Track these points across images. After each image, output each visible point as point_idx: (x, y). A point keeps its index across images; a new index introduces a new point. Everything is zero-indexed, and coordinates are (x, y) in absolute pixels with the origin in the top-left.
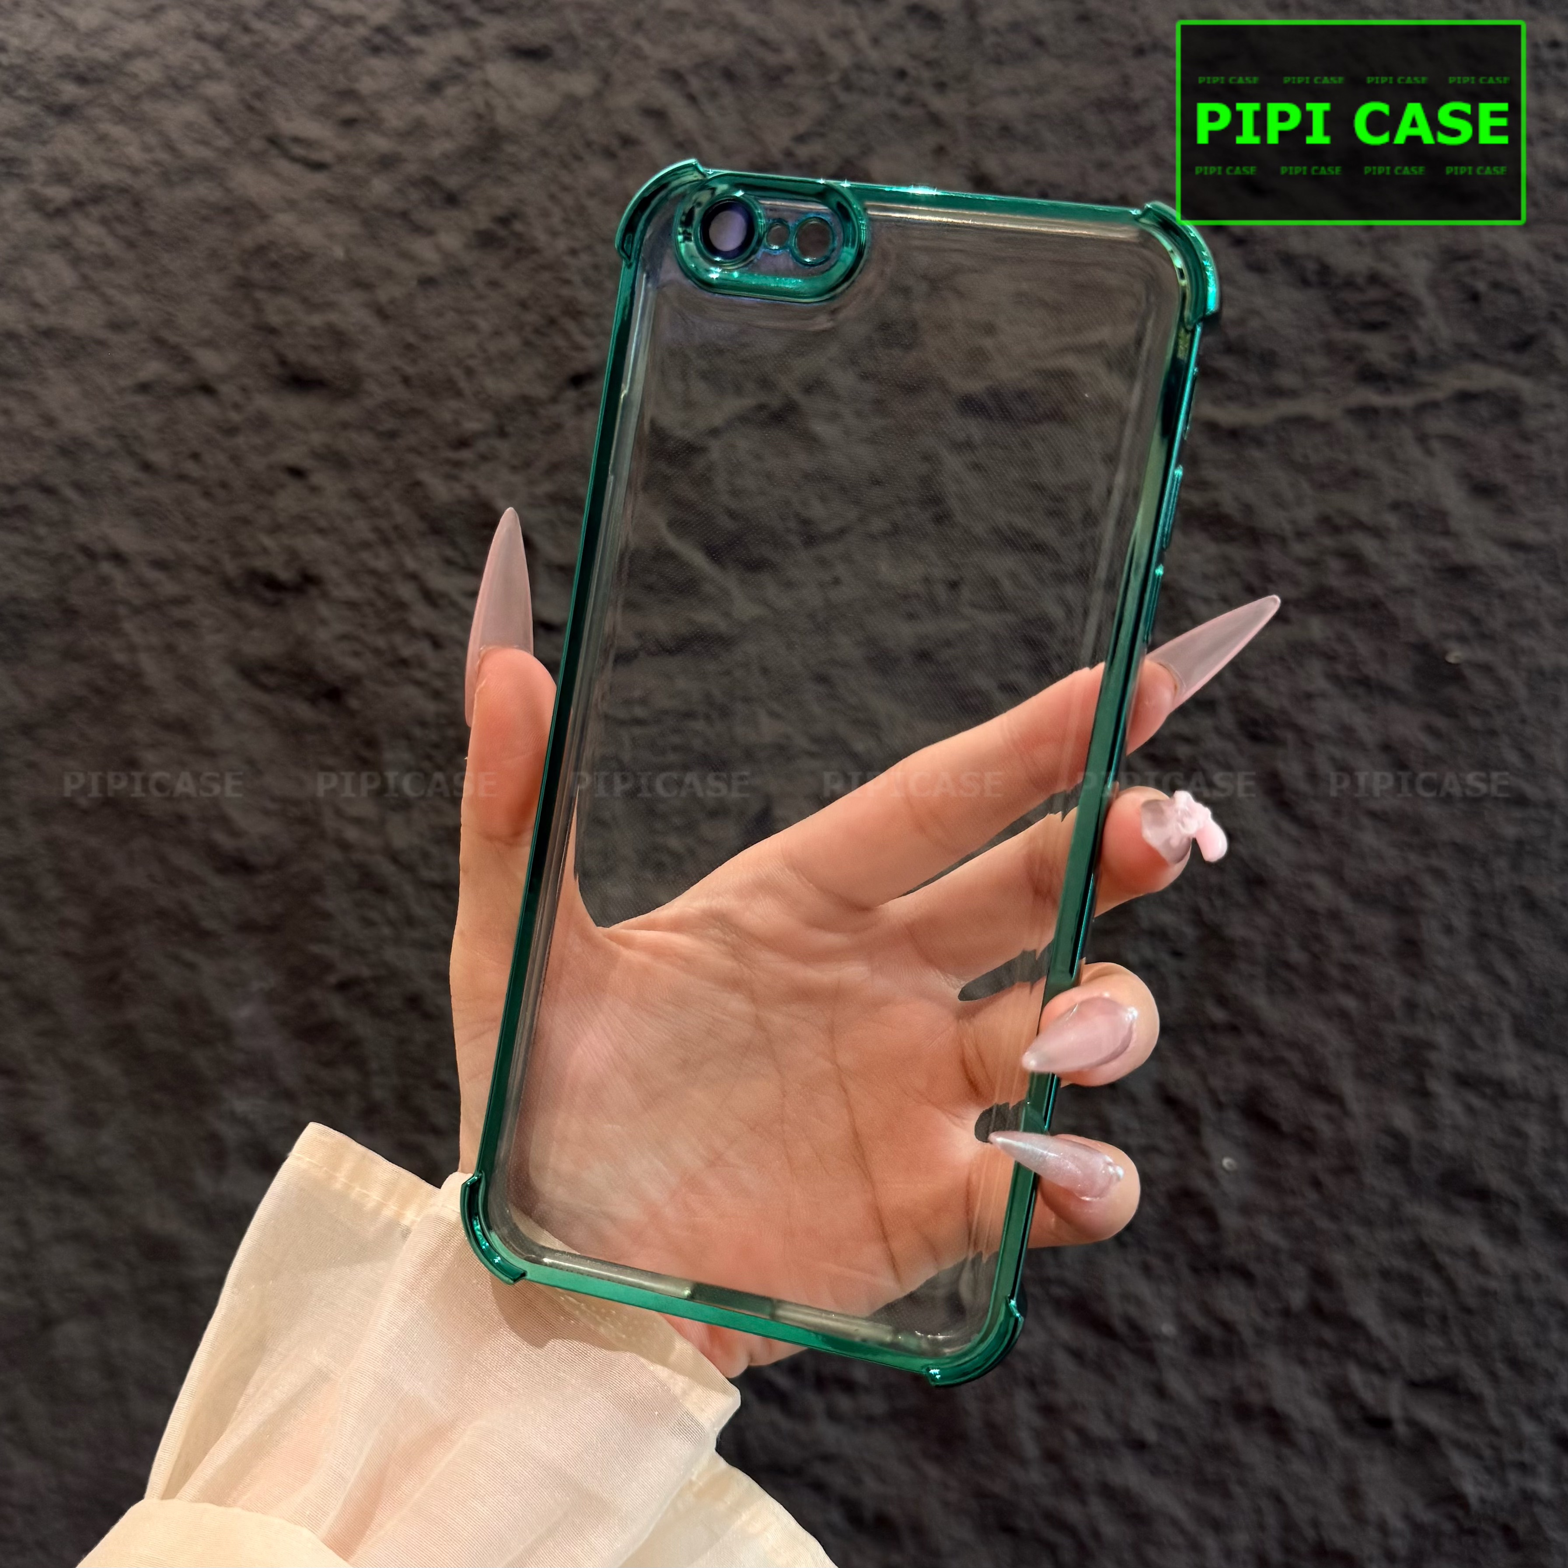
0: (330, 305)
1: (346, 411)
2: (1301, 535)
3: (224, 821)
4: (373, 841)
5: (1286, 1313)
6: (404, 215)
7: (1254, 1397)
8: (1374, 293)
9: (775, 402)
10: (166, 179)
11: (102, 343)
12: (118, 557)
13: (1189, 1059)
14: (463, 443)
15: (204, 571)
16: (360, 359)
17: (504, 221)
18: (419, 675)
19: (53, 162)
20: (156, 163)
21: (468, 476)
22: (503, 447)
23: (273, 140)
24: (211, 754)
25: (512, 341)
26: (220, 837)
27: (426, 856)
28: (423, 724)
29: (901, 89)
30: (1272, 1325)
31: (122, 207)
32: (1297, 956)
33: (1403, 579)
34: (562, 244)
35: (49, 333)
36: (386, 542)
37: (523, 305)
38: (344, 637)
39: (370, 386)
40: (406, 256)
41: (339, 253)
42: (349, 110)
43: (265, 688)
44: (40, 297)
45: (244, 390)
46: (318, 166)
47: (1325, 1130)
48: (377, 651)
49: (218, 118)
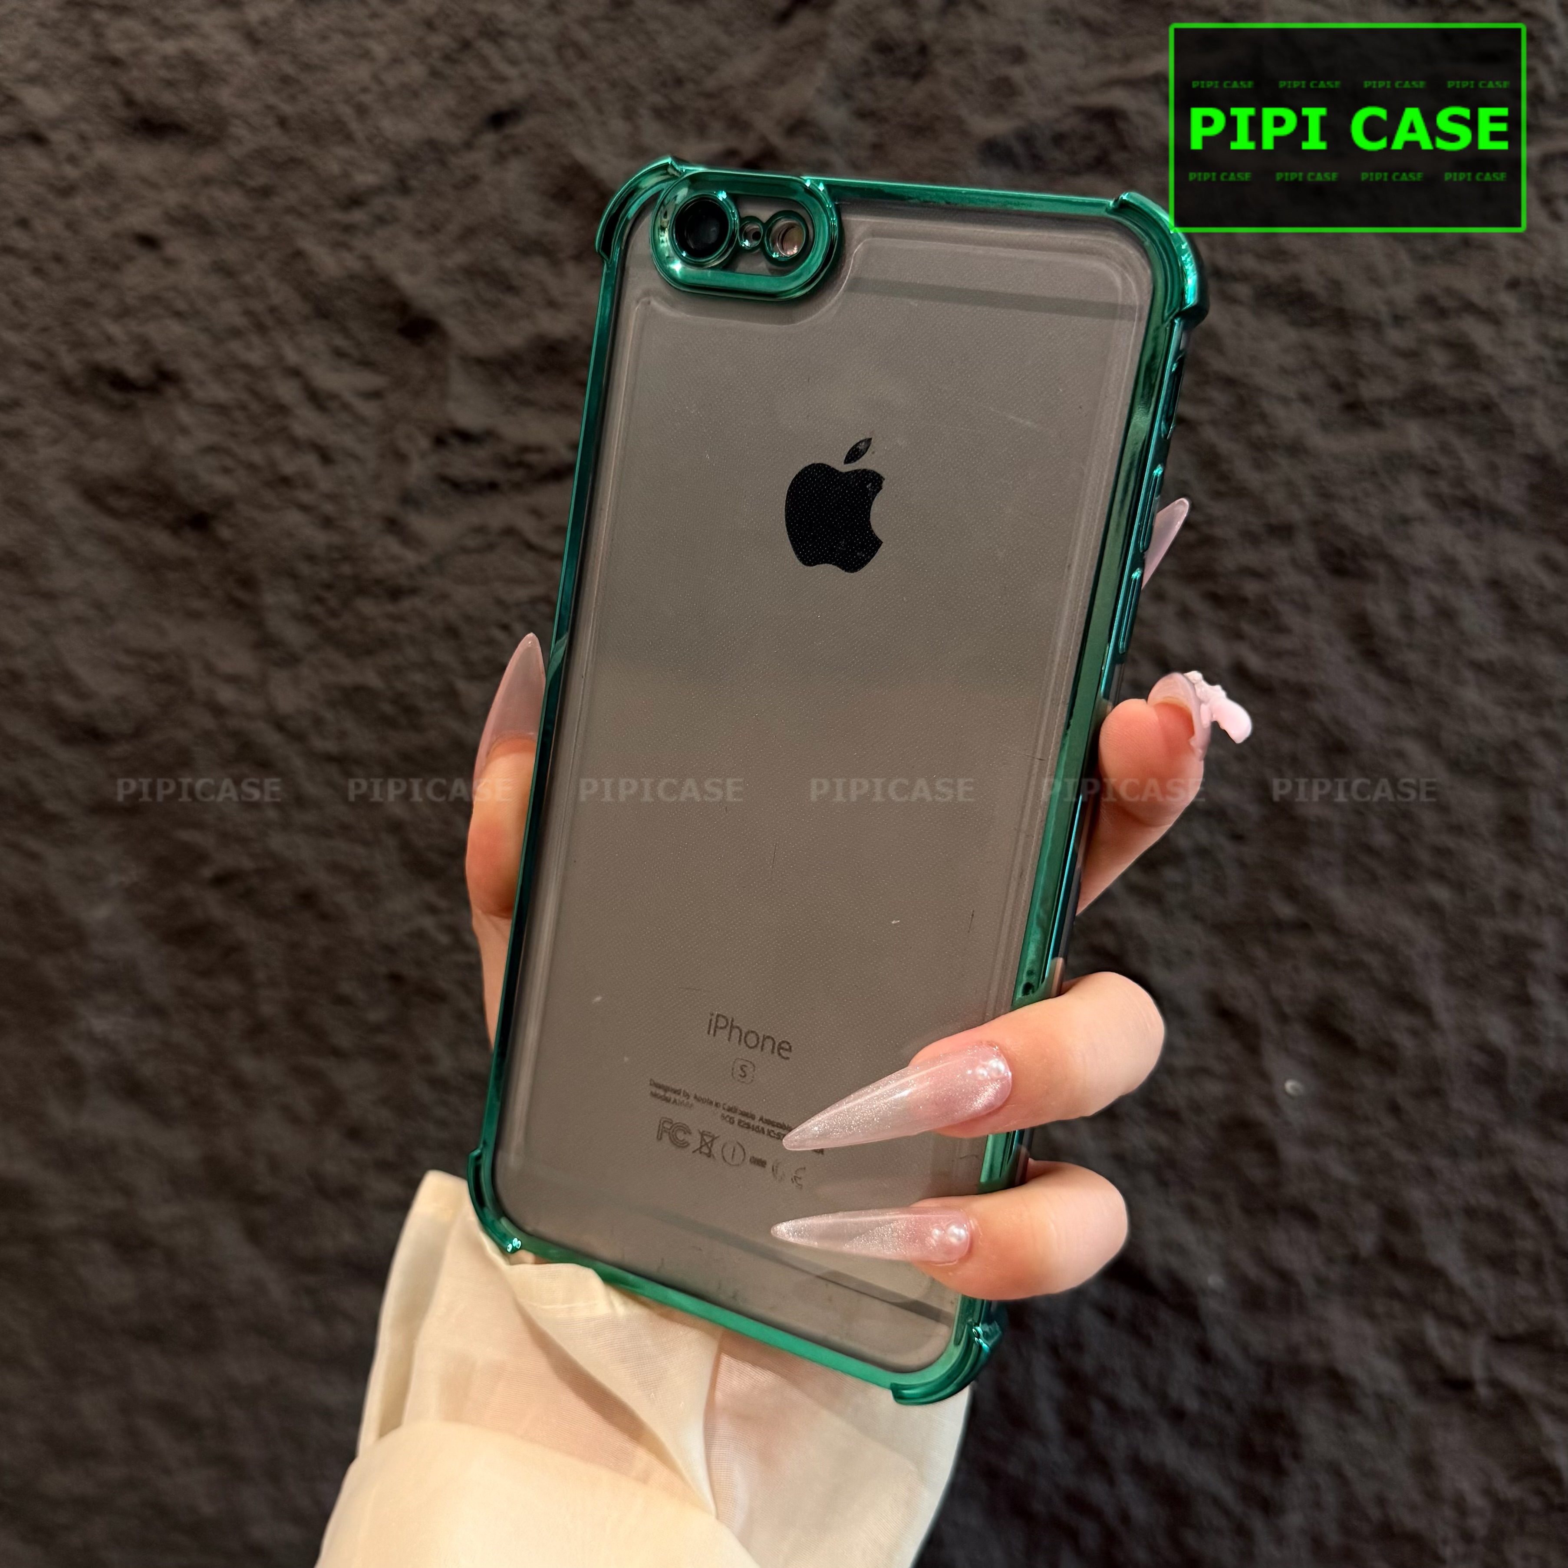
0: (188, 29)
1: (208, 162)
2: (1398, 320)
3: (68, 680)
4: (254, 704)
5: (1354, 1259)
7: (1313, 1357)
9: (749, 147)
13: (1249, 963)
14: (355, 201)
15: (36, 367)
16: (225, 96)
18: (305, 497)
21: (361, 243)
22: (405, 207)
24: (49, 597)
25: (416, 71)
26: (63, 699)
27: (318, 722)
28: (311, 558)
30: (1335, 1274)
32: (1382, 839)
33: (1521, 376)
36: (261, 328)
37: (429, 25)
38: (211, 449)
39: (238, 129)
43: (112, 512)
45: (83, 138)
47: (1408, 1046)
48: (251, 467)
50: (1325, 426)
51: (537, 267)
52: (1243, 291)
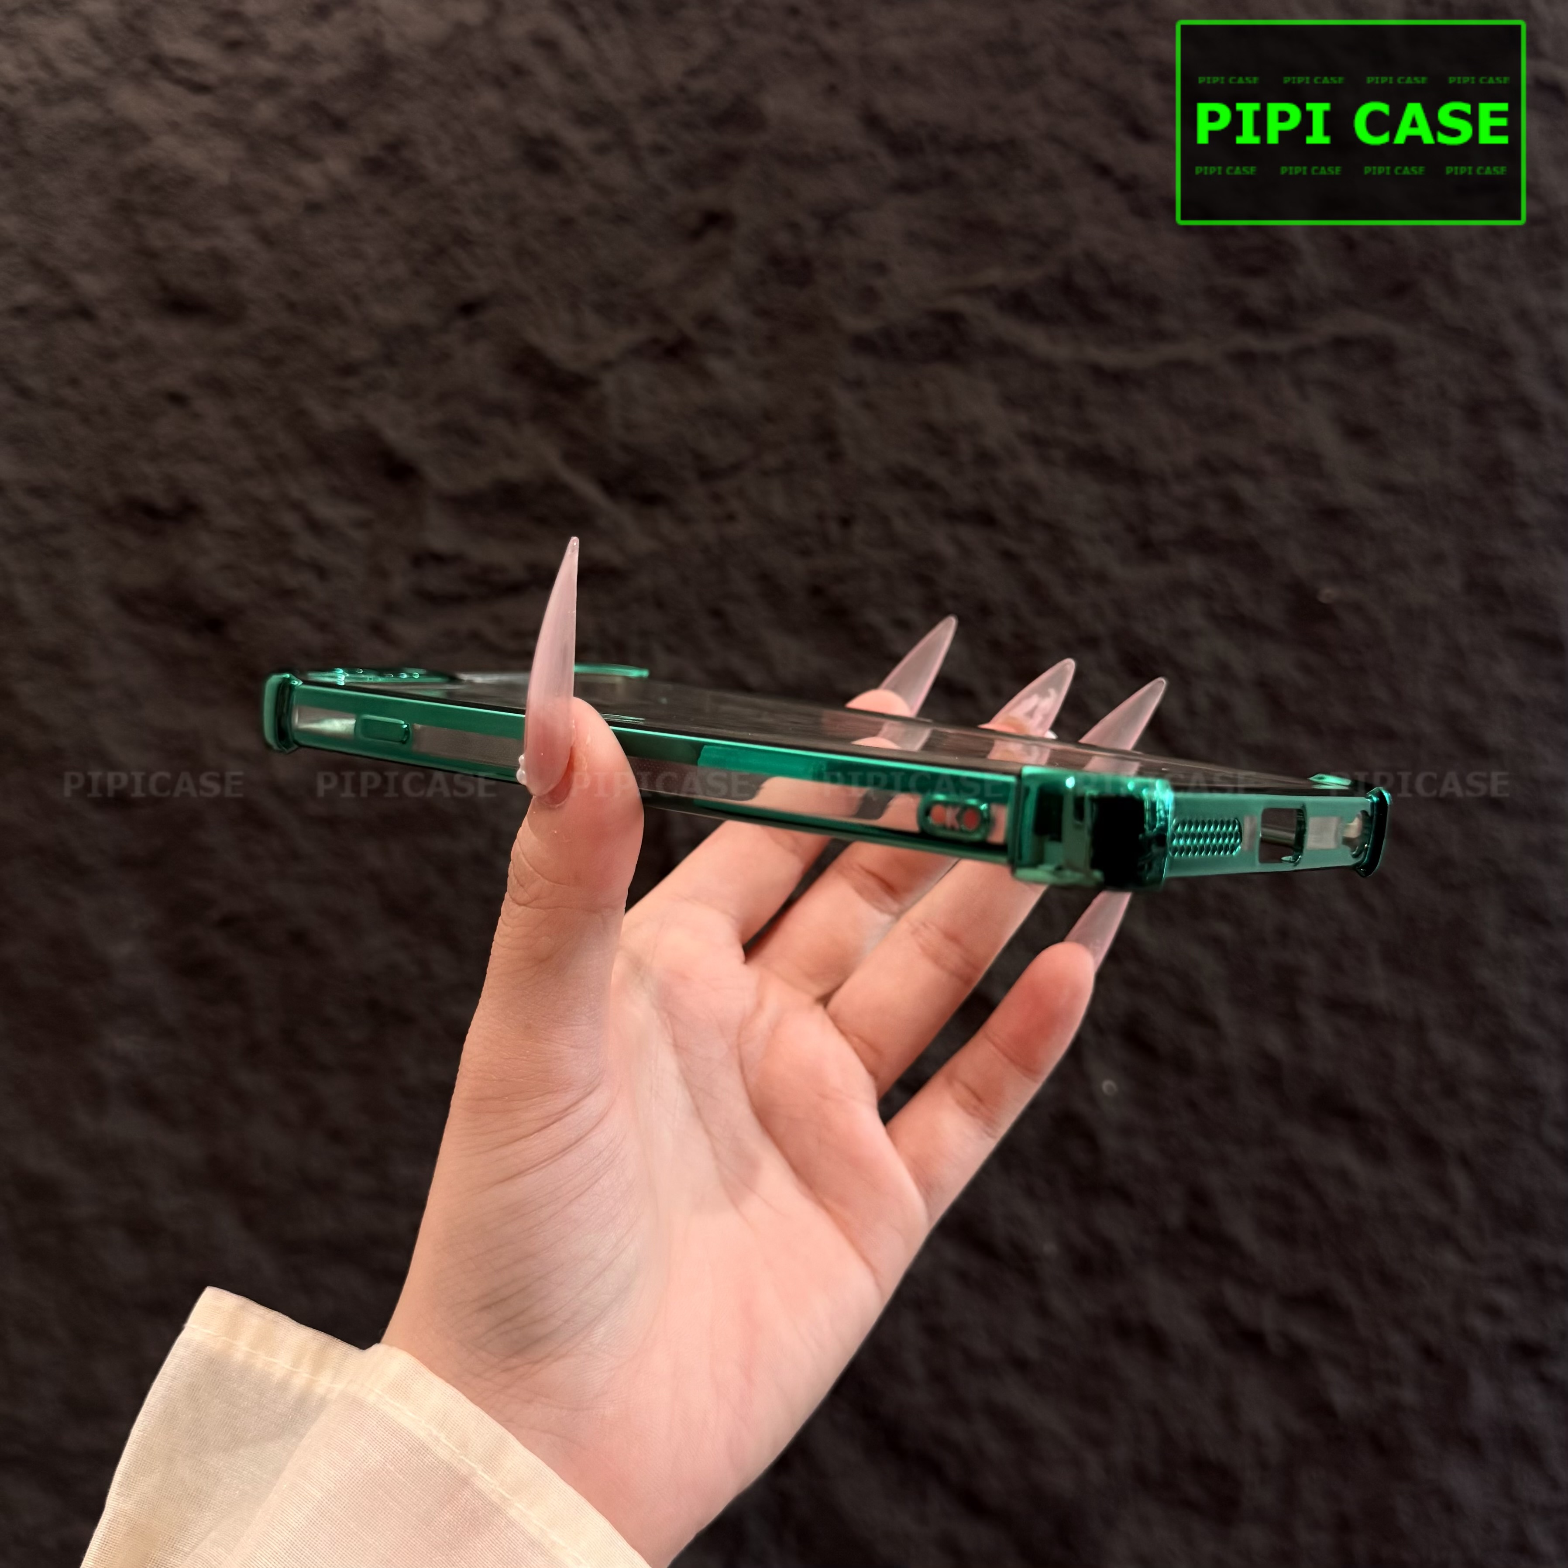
0: (214, 230)
1: (230, 337)
2: (1181, 476)
3: (102, 755)
5: (1164, 1231)
6: (291, 141)
7: (1133, 1314)
9: (669, 336)
10: (44, 97)
14: (349, 370)
16: (244, 285)
17: (394, 147)
18: (305, 606)
20: (33, 82)
21: (354, 405)
22: (391, 377)
23: (157, 61)
24: (89, 686)
25: (400, 269)
29: (794, 26)
30: (1149, 1243)
33: (1277, 520)
34: (451, 173)
37: (411, 234)
38: (227, 567)
39: (254, 312)
40: (292, 181)
41: (222, 176)
42: (234, 32)
43: (143, 618)
45: (125, 315)
46: (201, 88)
47: (1201, 1054)
49: (97, 35)
50: (1124, 560)
51: (498, 426)
52: (1058, 454)
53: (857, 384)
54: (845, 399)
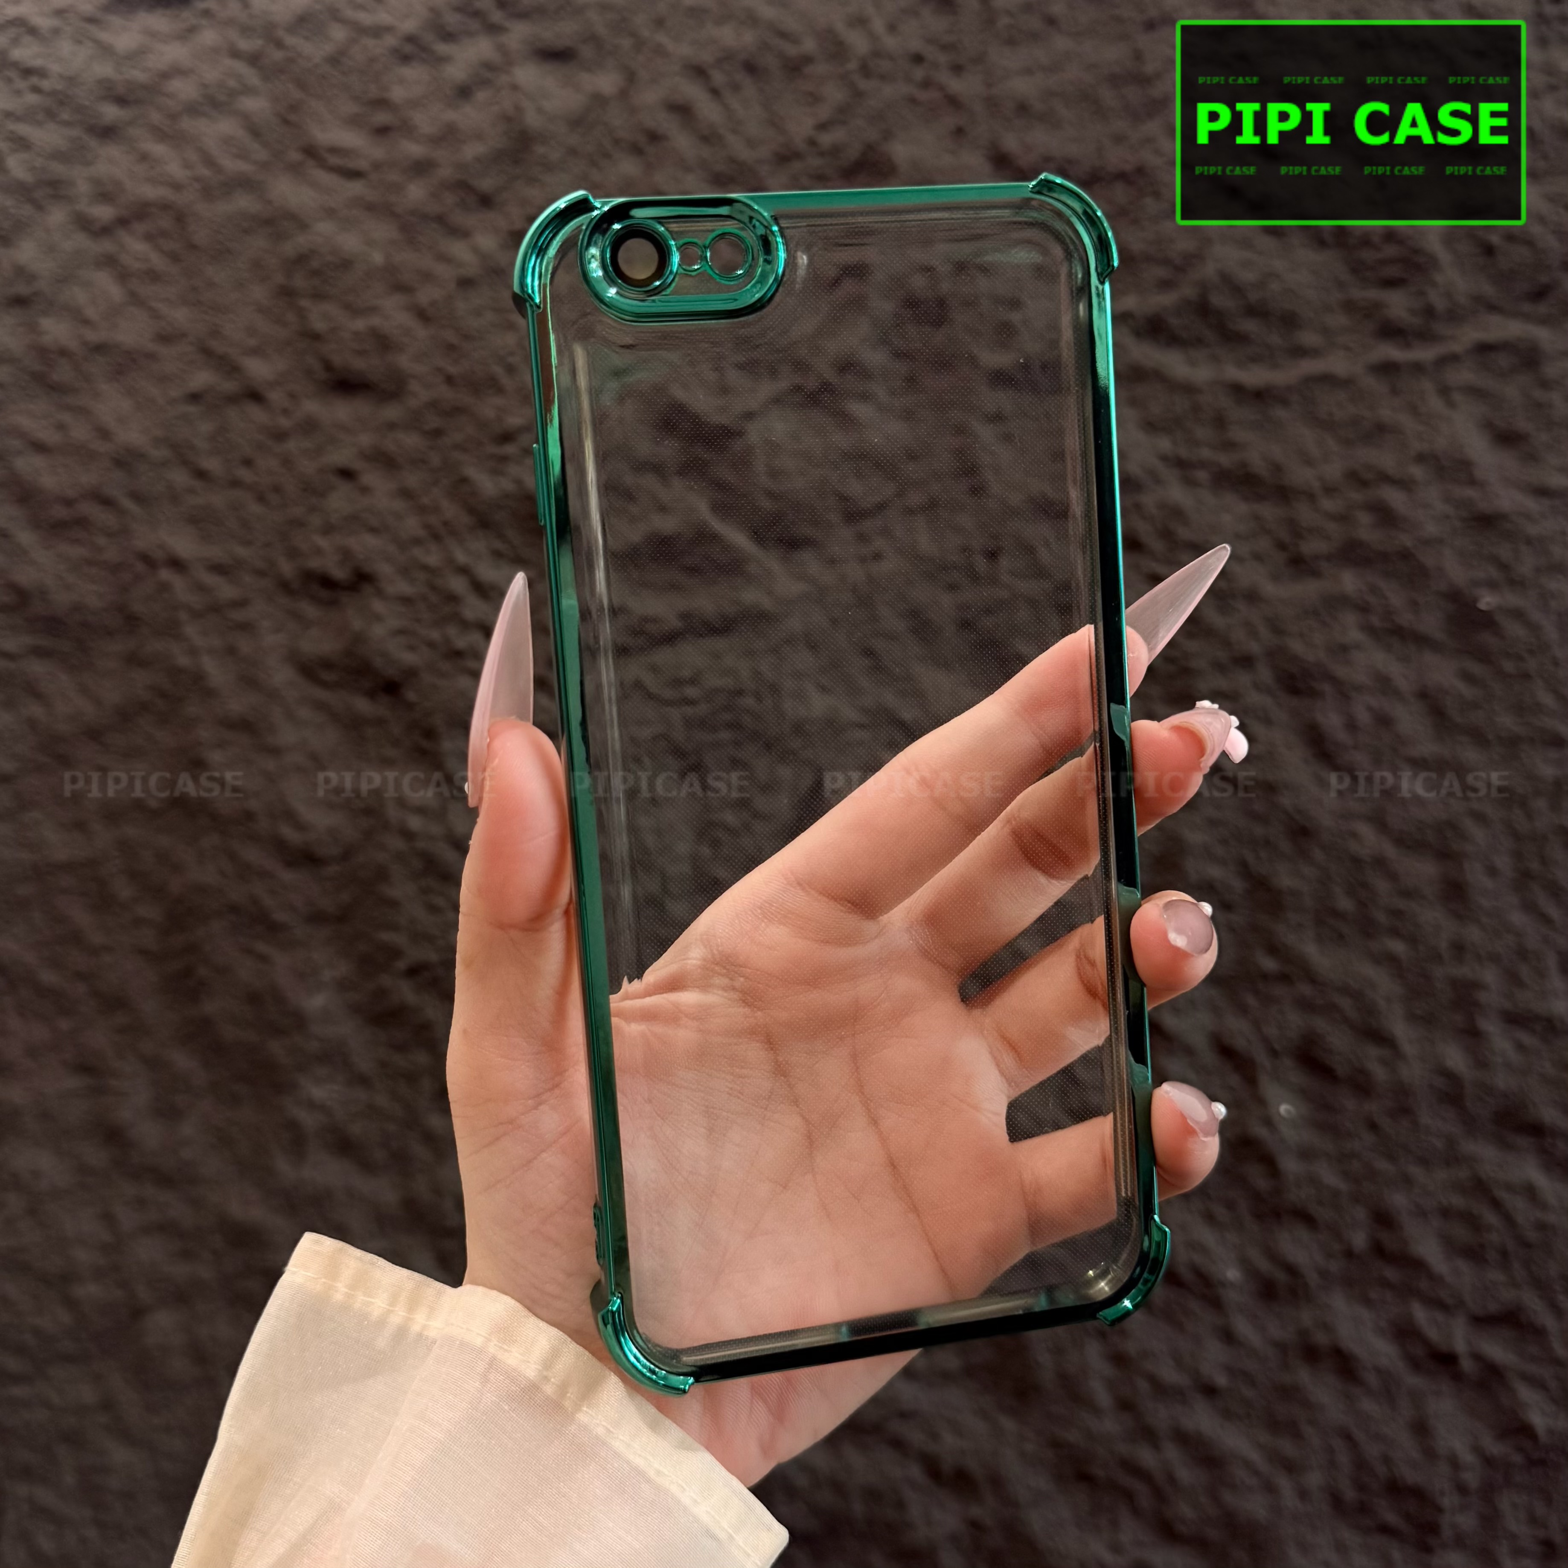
0: (372, 310)
1: (392, 412)
2: (1330, 490)
3: (290, 816)
4: (436, 829)
5: (1349, 1254)
6: (440, 219)
7: (1321, 1339)
8: (1391, 251)
9: (812, 384)
10: (208, 193)
11: (152, 356)
12: (176, 564)
13: (1243, 1010)
14: (506, 437)
15: (260, 573)
16: (404, 361)
19: (96, 182)
20: (197, 179)
21: (514, 470)
23: (311, 152)
24: (275, 751)
26: (288, 832)
29: (919, 73)
30: (1335, 1267)
31: (165, 222)
32: (1345, 904)
33: (1431, 529)
35: (100, 348)
36: (436, 537)
38: (401, 632)
39: (414, 386)
40: (444, 258)
41: (378, 258)
42: (382, 118)
43: (324, 685)
44: (91, 312)
45: (292, 396)
46: (354, 174)
47: (1380, 1073)
48: (431, 645)
49: (255, 132)
50: (1276, 578)
51: (649, 481)
52: (1202, 475)
53: (997, 418)
54: (985, 433)
